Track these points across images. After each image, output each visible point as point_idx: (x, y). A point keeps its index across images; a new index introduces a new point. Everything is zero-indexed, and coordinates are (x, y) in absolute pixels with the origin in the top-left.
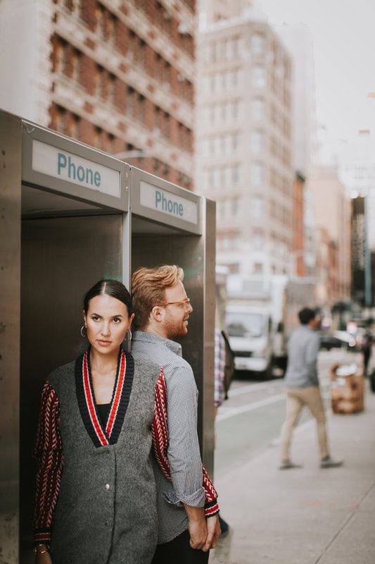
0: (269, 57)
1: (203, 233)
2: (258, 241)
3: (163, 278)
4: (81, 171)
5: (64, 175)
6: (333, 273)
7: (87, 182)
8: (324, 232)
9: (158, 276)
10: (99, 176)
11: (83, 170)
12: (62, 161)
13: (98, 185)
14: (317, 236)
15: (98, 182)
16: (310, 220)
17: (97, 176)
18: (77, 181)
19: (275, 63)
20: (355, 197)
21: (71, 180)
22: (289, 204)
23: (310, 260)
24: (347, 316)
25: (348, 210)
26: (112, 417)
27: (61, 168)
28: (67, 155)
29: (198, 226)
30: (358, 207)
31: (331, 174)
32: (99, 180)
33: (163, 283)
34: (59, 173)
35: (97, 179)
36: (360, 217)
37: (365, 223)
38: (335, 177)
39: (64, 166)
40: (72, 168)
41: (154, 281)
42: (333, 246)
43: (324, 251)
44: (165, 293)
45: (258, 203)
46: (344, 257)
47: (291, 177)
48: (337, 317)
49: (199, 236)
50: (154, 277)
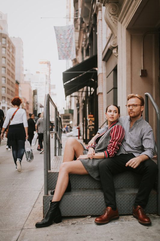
2: (3, 101)
6: (27, 111)
8: (25, 99)
16: (20, 95)
20: (34, 89)
22: (14, 90)
25: (32, 93)
30: (35, 93)
36: (36, 96)
37: (37, 97)
38: (30, 84)
42: (27, 103)
43: (25, 104)
45: (4, 89)
46: (31, 107)
47: (14, 82)
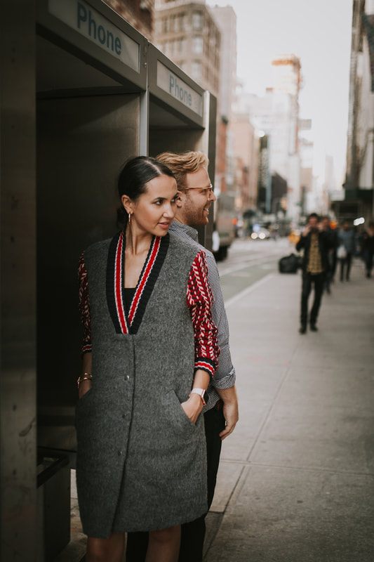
0: (206, 30)
1: (206, 125)
3: (185, 163)
4: (101, 32)
5: (84, 30)
6: (245, 189)
7: (108, 47)
8: (240, 160)
9: (179, 160)
10: (120, 42)
11: (104, 31)
12: (82, 14)
13: (119, 53)
14: (235, 163)
15: (118, 49)
16: (231, 152)
17: (118, 43)
18: (97, 42)
19: (209, 35)
20: (262, 136)
21: (91, 38)
23: (229, 180)
24: (254, 220)
25: (257, 145)
26: (134, 305)
27: (81, 21)
28: (88, 8)
29: (201, 119)
30: (264, 143)
31: (245, 119)
32: (120, 47)
33: (185, 167)
34: (79, 26)
35: (118, 45)
36: (265, 152)
37: (268, 154)
38: (248, 121)
39: (84, 19)
40: (92, 25)
41: (175, 165)
42: (245, 171)
43: (239, 174)
44: (186, 177)
46: (253, 178)
48: (247, 220)
49: (203, 129)
50: (176, 161)
